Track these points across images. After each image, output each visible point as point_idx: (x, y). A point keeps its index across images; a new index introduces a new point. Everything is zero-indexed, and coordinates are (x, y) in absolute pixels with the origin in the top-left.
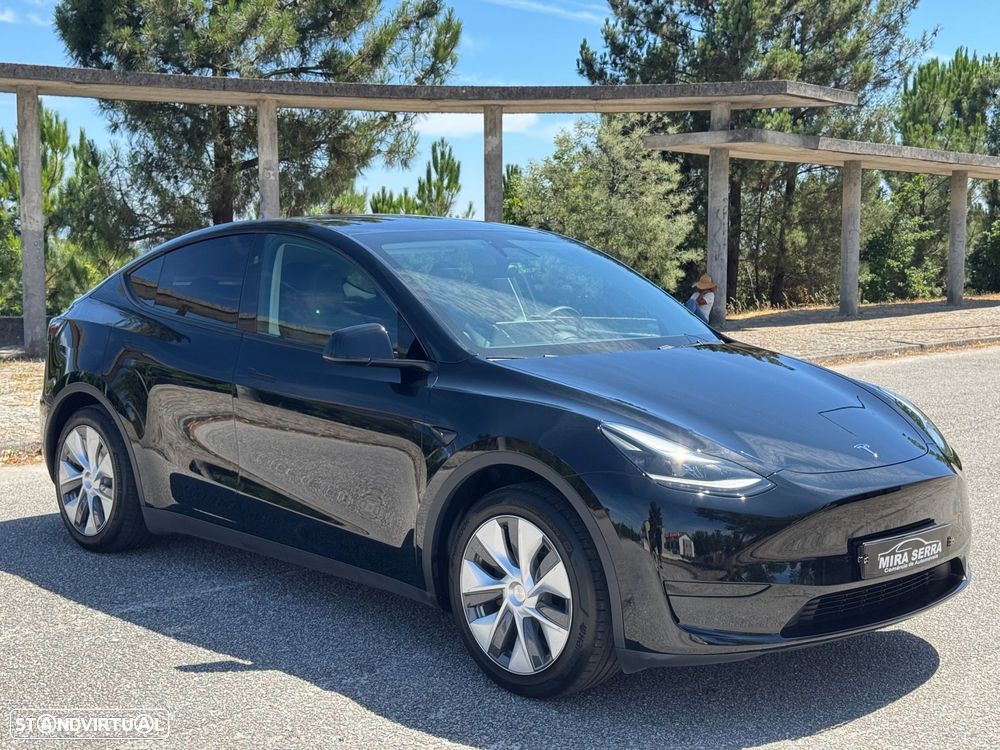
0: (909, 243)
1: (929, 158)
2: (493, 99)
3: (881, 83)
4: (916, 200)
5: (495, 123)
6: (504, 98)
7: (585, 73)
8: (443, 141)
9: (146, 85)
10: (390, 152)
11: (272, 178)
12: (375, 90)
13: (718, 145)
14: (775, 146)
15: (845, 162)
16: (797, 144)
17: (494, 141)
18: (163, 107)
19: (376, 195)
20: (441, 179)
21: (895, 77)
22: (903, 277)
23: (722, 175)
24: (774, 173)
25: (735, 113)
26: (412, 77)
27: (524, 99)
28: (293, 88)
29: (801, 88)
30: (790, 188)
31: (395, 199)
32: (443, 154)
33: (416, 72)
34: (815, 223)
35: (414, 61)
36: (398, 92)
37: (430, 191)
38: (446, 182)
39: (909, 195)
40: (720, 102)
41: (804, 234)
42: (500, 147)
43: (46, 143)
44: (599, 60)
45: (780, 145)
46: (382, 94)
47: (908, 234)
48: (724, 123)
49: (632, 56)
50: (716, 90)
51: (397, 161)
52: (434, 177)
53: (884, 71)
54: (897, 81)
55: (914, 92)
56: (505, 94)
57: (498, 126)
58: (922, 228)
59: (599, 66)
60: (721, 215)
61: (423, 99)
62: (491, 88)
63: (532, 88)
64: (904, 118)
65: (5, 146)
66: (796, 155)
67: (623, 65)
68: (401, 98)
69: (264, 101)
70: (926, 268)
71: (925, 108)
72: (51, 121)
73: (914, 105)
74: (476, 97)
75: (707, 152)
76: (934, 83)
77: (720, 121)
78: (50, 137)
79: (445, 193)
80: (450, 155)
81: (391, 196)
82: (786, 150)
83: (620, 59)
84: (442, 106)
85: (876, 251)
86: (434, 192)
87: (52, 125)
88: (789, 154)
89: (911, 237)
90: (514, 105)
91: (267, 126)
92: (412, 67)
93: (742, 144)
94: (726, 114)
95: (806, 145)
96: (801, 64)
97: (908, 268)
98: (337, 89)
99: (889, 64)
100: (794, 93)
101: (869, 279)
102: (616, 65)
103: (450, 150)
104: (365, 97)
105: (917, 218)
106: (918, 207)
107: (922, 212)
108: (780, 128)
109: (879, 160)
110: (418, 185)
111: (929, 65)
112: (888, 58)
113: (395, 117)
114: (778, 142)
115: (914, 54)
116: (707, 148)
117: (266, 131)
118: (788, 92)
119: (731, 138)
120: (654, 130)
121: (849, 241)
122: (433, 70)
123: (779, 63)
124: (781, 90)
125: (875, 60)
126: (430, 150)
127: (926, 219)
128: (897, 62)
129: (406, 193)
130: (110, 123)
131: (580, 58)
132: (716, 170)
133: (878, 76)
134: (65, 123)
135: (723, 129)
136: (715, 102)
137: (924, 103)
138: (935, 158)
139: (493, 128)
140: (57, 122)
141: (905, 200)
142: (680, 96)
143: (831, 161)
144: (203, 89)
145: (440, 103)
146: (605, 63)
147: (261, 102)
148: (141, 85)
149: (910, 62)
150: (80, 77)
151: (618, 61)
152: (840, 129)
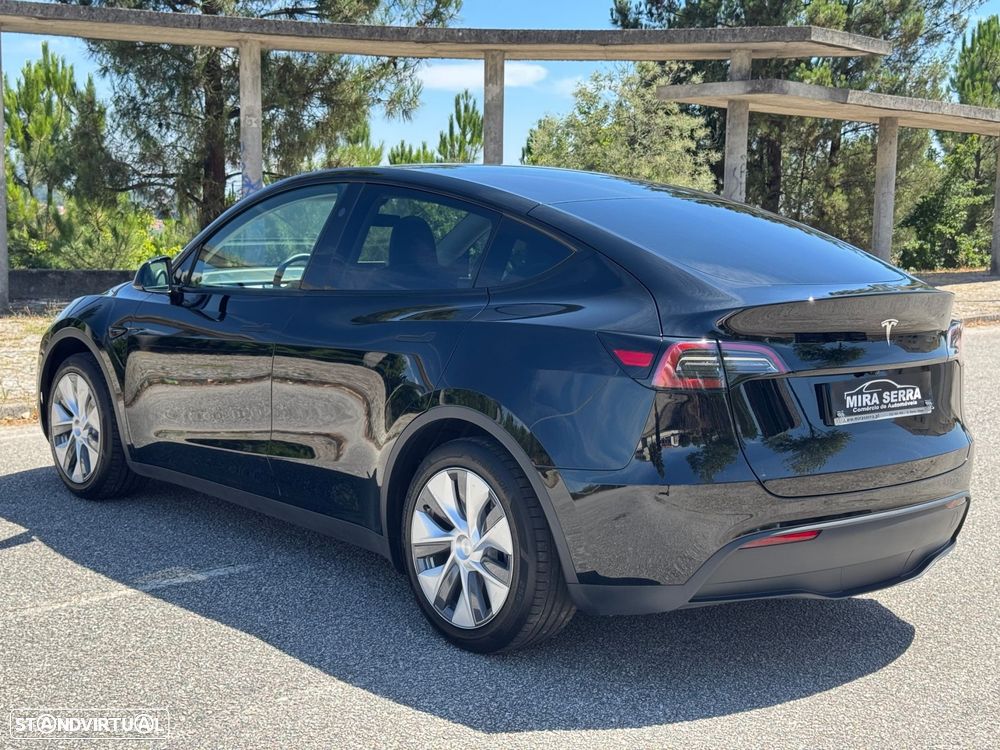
0: (961, 208)
1: (972, 115)
2: (492, 43)
3: (933, 38)
4: (969, 163)
5: (496, 70)
6: (504, 43)
7: (619, 23)
8: (466, 93)
9: (114, 21)
10: (391, 102)
11: (254, 125)
12: (363, 31)
13: (737, 97)
14: (800, 99)
15: (881, 119)
16: (823, 97)
17: (495, 89)
18: (151, 49)
19: (395, 149)
20: (464, 134)
21: (949, 32)
22: (954, 245)
23: (740, 130)
24: (814, 131)
25: (755, 62)
26: (414, 21)
27: (525, 43)
28: (274, 28)
29: (829, 35)
30: (835, 148)
31: (414, 153)
32: (466, 107)
33: (418, 16)
34: (859, 185)
35: (415, 5)
36: (390, 35)
37: (452, 146)
38: (468, 137)
39: (962, 157)
40: (740, 49)
41: (845, 197)
42: (500, 97)
43: (51, 89)
44: (634, 9)
45: (803, 98)
46: (370, 36)
47: (960, 199)
48: (744, 72)
49: (670, 6)
50: (734, 36)
51: (398, 111)
52: (457, 131)
53: (937, 25)
54: (951, 36)
55: (972, 50)
56: (505, 37)
57: (499, 73)
58: (977, 192)
59: (634, 16)
60: (737, 173)
61: (417, 42)
62: (490, 31)
63: (534, 31)
64: (961, 76)
65: (9, 91)
66: (826, 110)
67: (660, 15)
68: (392, 41)
69: (246, 41)
70: (977, 236)
71: (984, 66)
72: (57, 65)
73: (973, 63)
74: (473, 41)
75: (724, 105)
76: (994, 40)
77: (739, 70)
78: (55, 83)
79: (468, 147)
80: (474, 108)
81: (410, 151)
82: (812, 104)
83: (657, 9)
84: (441, 51)
85: (925, 216)
86: (457, 147)
87: (57, 71)
88: (817, 109)
89: (964, 201)
90: (517, 51)
91: (248, 70)
92: (413, 10)
93: (761, 96)
94: (746, 64)
95: (833, 98)
96: (845, 16)
97: (958, 234)
98: (322, 29)
99: (942, 18)
100: (820, 40)
101: (917, 246)
102: (652, 15)
103: (475, 103)
104: (352, 39)
105: (970, 182)
106: (973, 171)
107: (977, 175)
108: (820, 83)
109: (917, 116)
110: (439, 139)
111: (989, 22)
112: (942, 12)
113: (395, 65)
114: (801, 95)
115: (970, 8)
116: (726, 99)
117: (249, 75)
118: (812, 39)
119: (749, 89)
120: (677, 81)
121: (883, 205)
122: (436, 15)
123: (821, 15)
124: (805, 36)
125: (929, 13)
126: (454, 103)
127: (980, 183)
128: (951, 16)
129: (424, 147)
130: (100, 67)
131: (614, 7)
132: (734, 124)
133: (931, 30)
134: (72, 68)
135: (743, 79)
136: (734, 50)
137: (982, 61)
138: (979, 116)
139: (494, 76)
140: (63, 67)
141: (958, 164)
142: (694, 42)
143: (865, 118)
144: (176, 27)
145: (436, 47)
146: (640, 13)
147: (243, 43)
148: (108, 21)
149: (965, 16)
150: (41, 13)
151: (654, 11)
152: (887, 86)
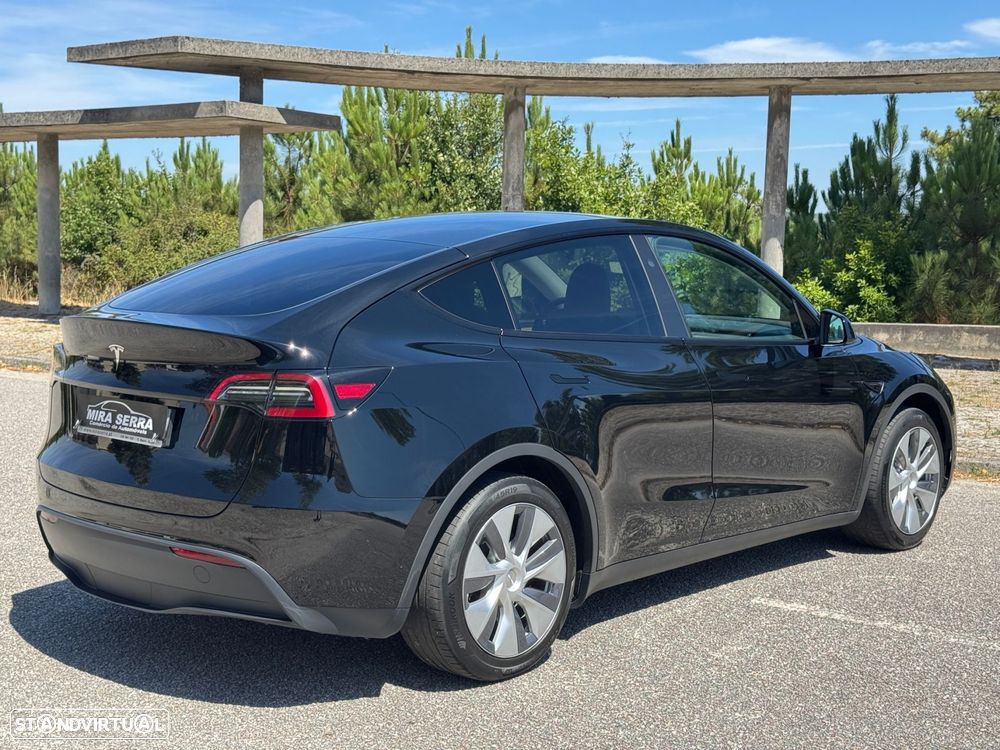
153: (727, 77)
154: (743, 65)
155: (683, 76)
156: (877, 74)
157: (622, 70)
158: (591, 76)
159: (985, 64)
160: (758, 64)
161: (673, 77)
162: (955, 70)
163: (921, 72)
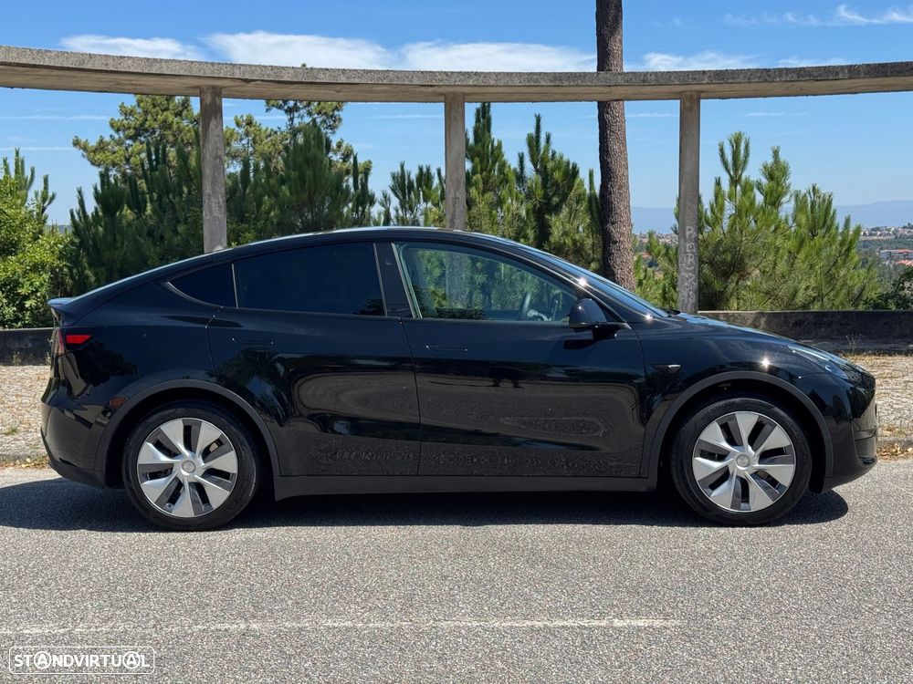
153: (177, 73)
154: (192, 62)
155: (132, 70)
156: (318, 81)
157: (67, 58)
158: (33, 62)
159: (410, 77)
160: (206, 63)
161: (123, 70)
162: (385, 81)
163: (356, 81)
